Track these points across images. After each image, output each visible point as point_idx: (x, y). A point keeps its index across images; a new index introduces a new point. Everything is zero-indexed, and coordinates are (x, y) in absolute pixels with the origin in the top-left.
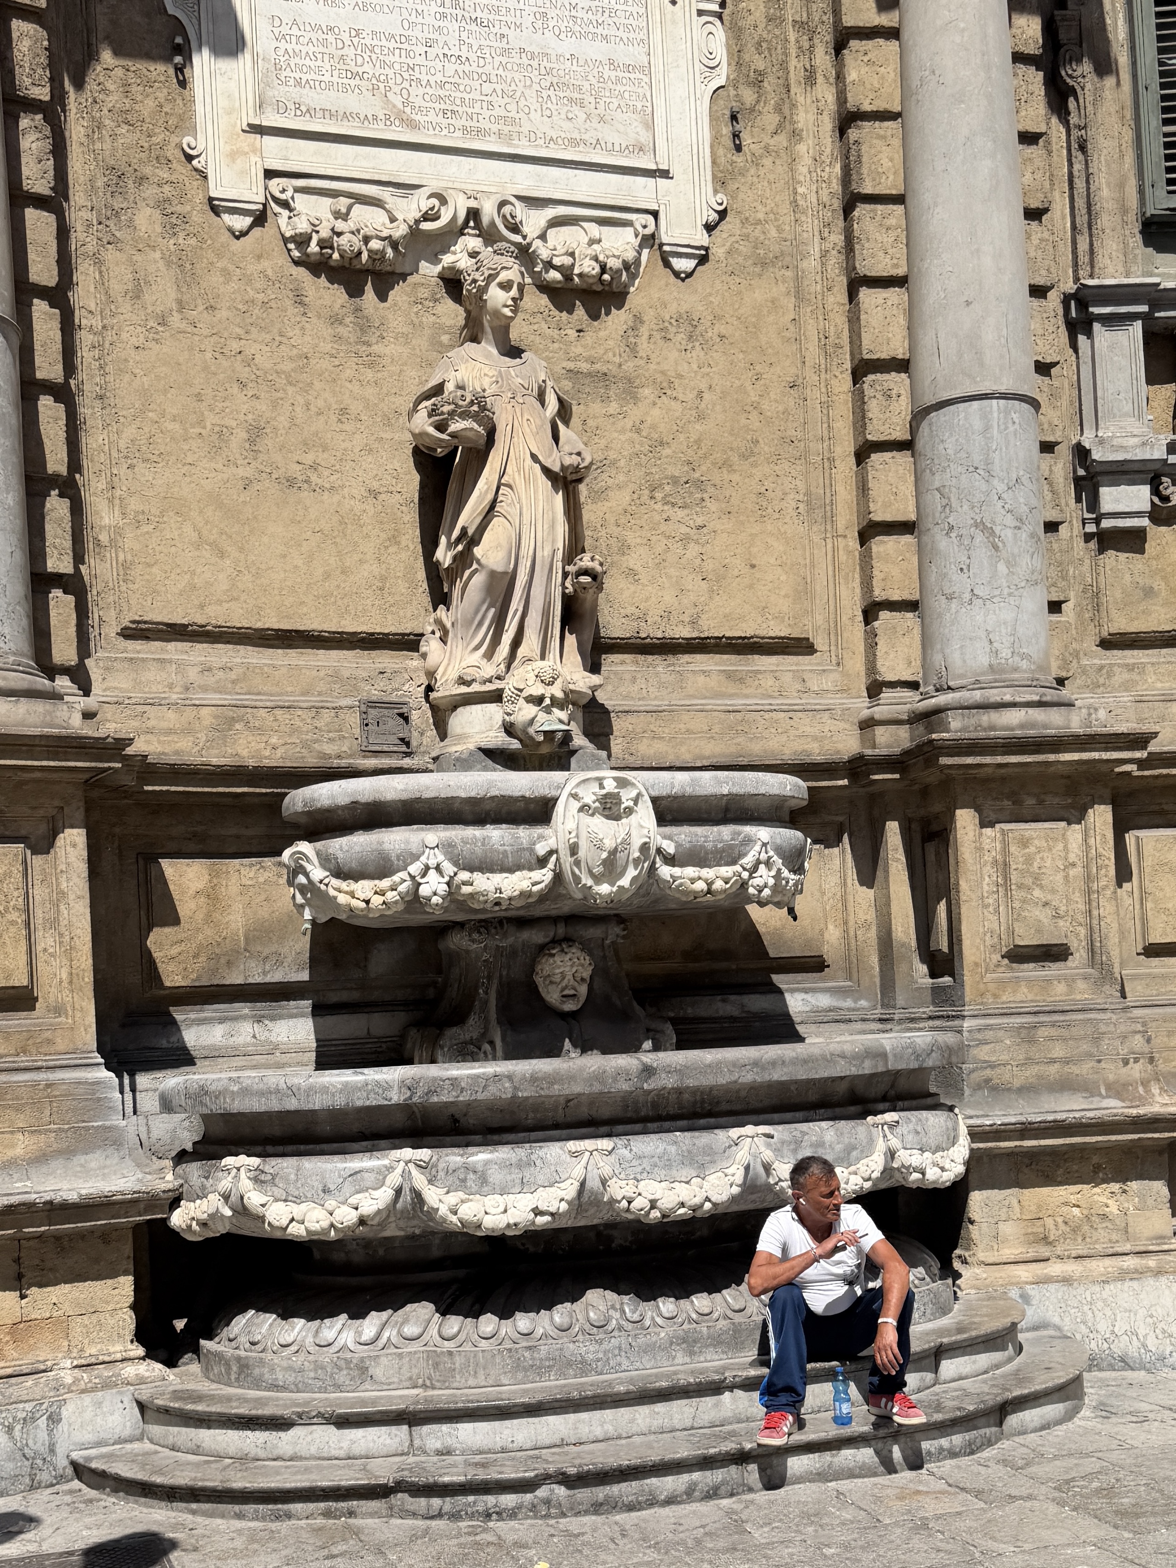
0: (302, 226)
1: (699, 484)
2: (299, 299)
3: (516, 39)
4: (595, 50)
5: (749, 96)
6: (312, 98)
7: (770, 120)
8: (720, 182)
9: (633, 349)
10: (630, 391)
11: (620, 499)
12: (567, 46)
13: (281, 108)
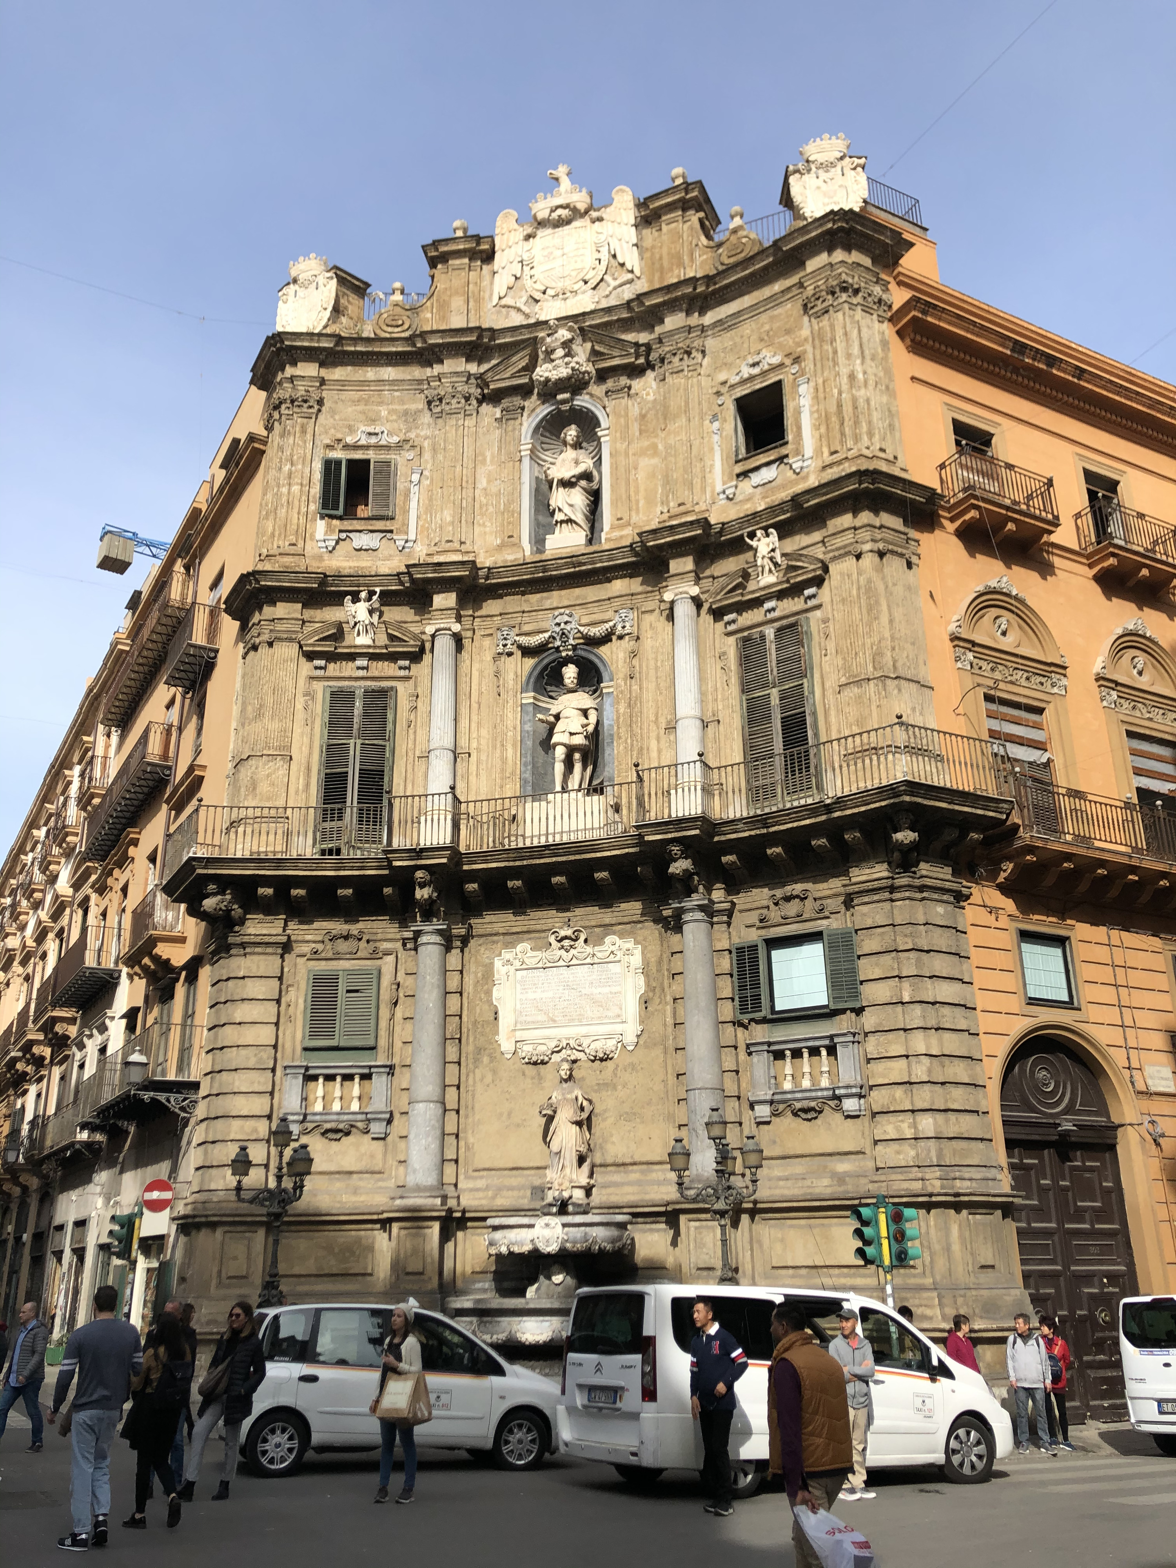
0: (524, 1055)
1: (635, 1114)
2: (524, 1074)
3: (584, 991)
4: (606, 990)
5: (651, 994)
6: (529, 1019)
7: (657, 1000)
8: (641, 1022)
9: (616, 1075)
10: (615, 1088)
11: (611, 1120)
12: (599, 990)
13: (521, 1023)
